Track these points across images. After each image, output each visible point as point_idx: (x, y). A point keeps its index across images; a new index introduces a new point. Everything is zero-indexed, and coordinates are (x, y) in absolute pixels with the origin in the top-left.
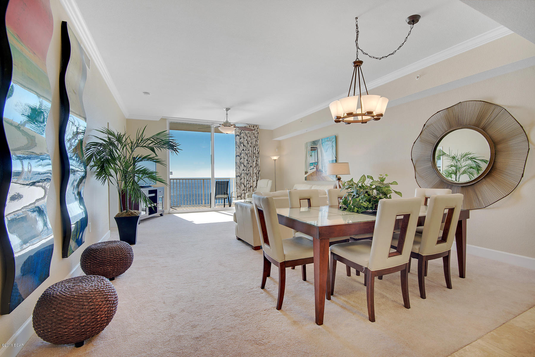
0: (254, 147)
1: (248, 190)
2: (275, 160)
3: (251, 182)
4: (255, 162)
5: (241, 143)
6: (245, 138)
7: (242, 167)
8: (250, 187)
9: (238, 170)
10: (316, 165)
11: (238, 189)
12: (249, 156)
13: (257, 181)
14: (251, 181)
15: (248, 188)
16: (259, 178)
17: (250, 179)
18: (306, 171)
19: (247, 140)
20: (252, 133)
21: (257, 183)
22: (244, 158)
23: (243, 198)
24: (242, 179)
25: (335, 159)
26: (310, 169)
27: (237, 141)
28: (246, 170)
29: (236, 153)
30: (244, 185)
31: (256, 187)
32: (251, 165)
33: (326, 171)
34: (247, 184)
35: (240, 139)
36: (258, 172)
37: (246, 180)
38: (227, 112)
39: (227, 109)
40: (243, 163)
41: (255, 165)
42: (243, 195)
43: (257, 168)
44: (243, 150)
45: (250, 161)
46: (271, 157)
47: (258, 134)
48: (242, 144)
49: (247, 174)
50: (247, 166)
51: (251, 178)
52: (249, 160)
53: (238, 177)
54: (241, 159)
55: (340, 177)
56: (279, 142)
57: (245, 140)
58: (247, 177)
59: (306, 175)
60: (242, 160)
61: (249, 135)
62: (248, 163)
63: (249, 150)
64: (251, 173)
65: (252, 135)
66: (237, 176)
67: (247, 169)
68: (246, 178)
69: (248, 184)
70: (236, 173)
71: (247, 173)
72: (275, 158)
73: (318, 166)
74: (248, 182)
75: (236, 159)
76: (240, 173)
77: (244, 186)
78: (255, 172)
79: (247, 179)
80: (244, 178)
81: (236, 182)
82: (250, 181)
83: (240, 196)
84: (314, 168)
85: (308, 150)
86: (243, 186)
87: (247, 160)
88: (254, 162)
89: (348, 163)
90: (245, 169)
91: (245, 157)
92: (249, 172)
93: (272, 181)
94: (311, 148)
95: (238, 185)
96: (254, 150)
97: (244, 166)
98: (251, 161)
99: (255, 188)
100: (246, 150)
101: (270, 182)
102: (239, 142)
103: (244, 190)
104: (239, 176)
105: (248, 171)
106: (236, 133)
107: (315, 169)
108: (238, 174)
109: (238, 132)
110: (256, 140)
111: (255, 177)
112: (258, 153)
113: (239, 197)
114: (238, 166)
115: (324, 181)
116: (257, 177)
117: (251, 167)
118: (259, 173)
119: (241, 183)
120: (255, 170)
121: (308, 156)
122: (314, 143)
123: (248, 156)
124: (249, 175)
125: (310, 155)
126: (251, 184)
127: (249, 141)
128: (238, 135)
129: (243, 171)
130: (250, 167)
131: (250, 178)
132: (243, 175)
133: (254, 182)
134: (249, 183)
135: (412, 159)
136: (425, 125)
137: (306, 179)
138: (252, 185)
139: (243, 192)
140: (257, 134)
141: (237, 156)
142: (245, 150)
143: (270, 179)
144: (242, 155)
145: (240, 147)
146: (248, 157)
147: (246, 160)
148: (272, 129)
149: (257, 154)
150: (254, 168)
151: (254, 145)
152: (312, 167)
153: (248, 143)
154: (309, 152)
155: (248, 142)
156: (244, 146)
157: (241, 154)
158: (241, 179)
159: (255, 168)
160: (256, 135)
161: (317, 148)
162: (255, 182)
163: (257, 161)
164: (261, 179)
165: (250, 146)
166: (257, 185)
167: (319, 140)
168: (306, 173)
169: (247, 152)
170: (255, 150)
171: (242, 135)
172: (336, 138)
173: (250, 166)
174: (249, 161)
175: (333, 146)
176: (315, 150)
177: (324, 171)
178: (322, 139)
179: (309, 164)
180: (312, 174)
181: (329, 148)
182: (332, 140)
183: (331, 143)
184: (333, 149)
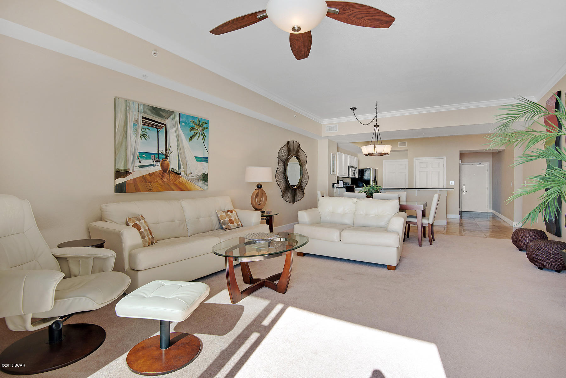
10: (161, 160)
18: (121, 169)
26: (141, 167)
33: (188, 173)
73: (166, 162)
84: (153, 165)
85: (131, 118)
94: (144, 118)
107: (158, 168)
115: (181, 190)
121: (130, 132)
122: (156, 111)
125: (140, 132)
137: (120, 189)
152: (149, 162)
154: (134, 125)
161: (165, 125)
167: (172, 113)
168: (121, 174)
175: (205, 134)
176: (159, 127)
177: (183, 174)
178: (179, 114)
179: (134, 154)
180: (148, 177)
181: (197, 136)
182: (203, 127)
183: (201, 129)
184: (204, 139)
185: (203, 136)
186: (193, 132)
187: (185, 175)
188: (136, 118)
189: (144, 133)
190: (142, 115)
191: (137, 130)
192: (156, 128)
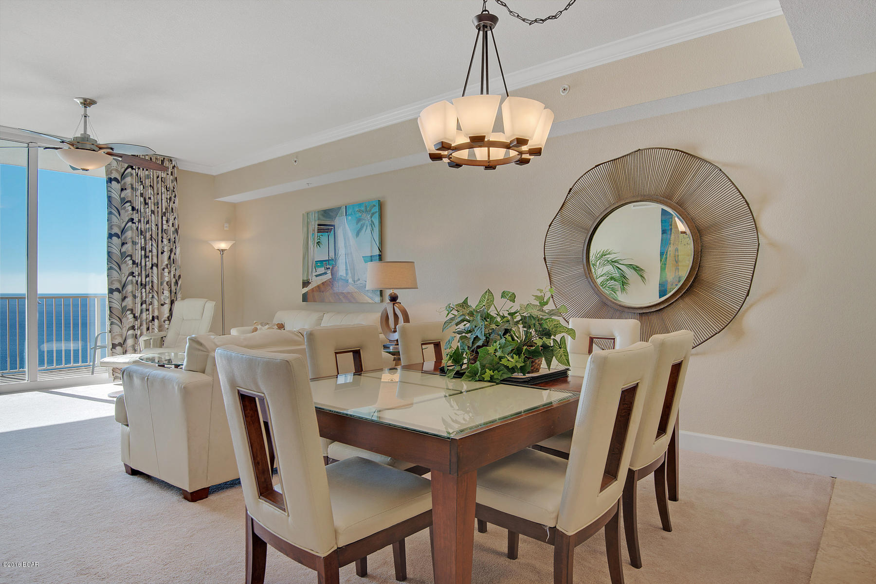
0: (164, 214)
1: (144, 327)
2: (223, 250)
3: (156, 307)
4: (166, 255)
5: (124, 201)
6: (136, 190)
7: (128, 266)
8: (151, 318)
9: (115, 274)
11: (115, 326)
12: (148, 236)
13: (172, 302)
14: (156, 303)
15: (144, 323)
16: (179, 295)
17: (153, 297)
18: (305, 279)
19: (142, 195)
20: (158, 177)
21: (171, 310)
22: (134, 243)
23: (130, 349)
24: (127, 300)
25: (377, 252)
26: (317, 276)
27: (113, 195)
28: (140, 275)
29: (110, 227)
30: (134, 315)
31: (169, 319)
32: (155, 261)
33: (355, 279)
34: (141, 312)
35: (122, 190)
36: (174, 280)
37: (138, 300)
38: (85, 111)
39: (87, 103)
40: (131, 256)
41: (166, 262)
42: (130, 342)
43: (173, 269)
44: (132, 220)
45: (151, 251)
46: (210, 242)
47: (175, 182)
48: (129, 204)
49: (144, 286)
50: (143, 264)
51: (156, 297)
52: (148, 248)
53: (116, 293)
54: (123, 244)
55: (395, 294)
56: (234, 206)
57: (138, 193)
58: (144, 294)
59: (306, 290)
60: (128, 247)
61: (148, 182)
62: (146, 257)
63: (148, 222)
64: (155, 281)
65: (157, 183)
66: (111, 291)
67: (143, 272)
68: (138, 294)
69: (145, 310)
70: (110, 282)
71: (144, 282)
72: (223, 245)
73: (335, 268)
74: (144, 306)
75: (110, 244)
76: (121, 285)
77: (135, 317)
78: (167, 279)
79: (144, 298)
80: (135, 297)
81: (110, 308)
82: (151, 303)
83: (120, 345)
84: (325, 273)
85: (311, 229)
86: (131, 316)
87: (143, 248)
88: (162, 253)
89: (413, 262)
90: (136, 271)
91: (137, 240)
92: (148, 279)
93: (215, 303)
94: (319, 225)
95: (116, 316)
96: (164, 222)
97: (134, 263)
98: (155, 251)
99: (167, 322)
100: (140, 221)
101: (210, 306)
102: (119, 200)
103: (133, 328)
104: (118, 290)
105: (147, 276)
106: (111, 173)
107: (328, 276)
108: (117, 285)
109: (117, 170)
110: (170, 198)
111: (167, 293)
112: (176, 231)
113: (118, 348)
114: (114, 262)
115: (350, 302)
116: (173, 294)
117: (155, 268)
118: (176, 283)
119: (124, 310)
120: (166, 274)
121: (310, 243)
122: (327, 213)
123: (145, 238)
124: (147, 287)
125: (316, 241)
126: (153, 311)
127: (150, 198)
128: (116, 180)
129: (130, 278)
130: (152, 268)
131: (151, 296)
132: (129, 288)
133: (162, 305)
134: (147, 310)
135: (545, 259)
136: (571, 189)
137: (305, 298)
138: (156, 314)
139: (131, 332)
140: (172, 182)
141: (110, 236)
142: (136, 220)
143: (210, 299)
144: (129, 234)
145: (122, 212)
146: (145, 240)
147: (138, 247)
148: (214, 174)
149: (173, 234)
150: (163, 269)
151: (164, 210)
152: (321, 270)
153: (146, 204)
154: (313, 234)
155: (145, 200)
156: (133, 209)
157: (123, 231)
158: (124, 298)
159: (166, 270)
160: (170, 185)
161: (334, 226)
162: (166, 308)
163: (171, 251)
164: (183, 299)
165: (153, 212)
166: (171, 314)
167: (340, 208)
168: (306, 284)
169: (142, 226)
170: (167, 221)
171: (128, 180)
172: (381, 205)
173: (152, 265)
174: (148, 250)
175: (374, 224)
176: (328, 230)
177: (350, 280)
178: (346, 207)
179: (313, 263)
180: (321, 286)
181: (365, 227)
182: (372, 211)
183: (369, 216)
184: (373, 230)
185: (372, 227)
186: (360, 224)
187: (353, 282)
188: (314, 227)
189: (319, 240)
190: (317, 223)
191: (314, 239)
192: (327, 232)
